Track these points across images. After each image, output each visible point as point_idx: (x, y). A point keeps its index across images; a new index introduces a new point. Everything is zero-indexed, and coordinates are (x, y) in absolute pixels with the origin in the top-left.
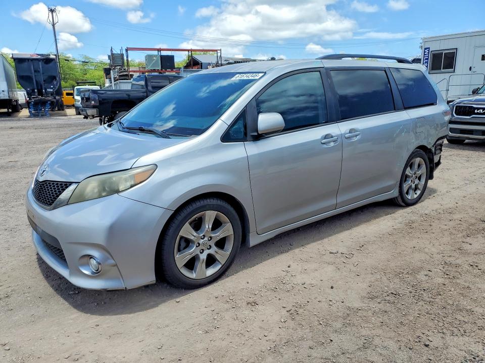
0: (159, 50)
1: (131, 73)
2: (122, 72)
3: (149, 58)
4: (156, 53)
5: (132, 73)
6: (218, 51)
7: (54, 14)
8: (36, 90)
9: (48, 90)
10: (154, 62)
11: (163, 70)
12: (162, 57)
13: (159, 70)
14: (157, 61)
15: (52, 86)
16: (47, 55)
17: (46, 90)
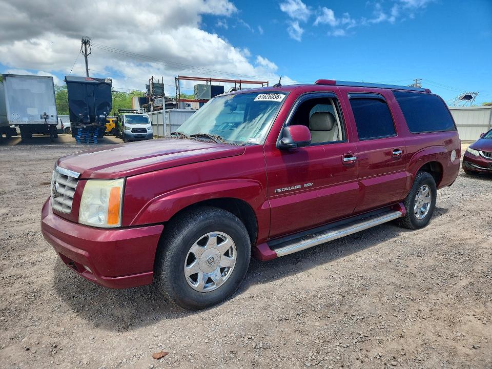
0: (208, 80)
3: (198, 88)
4: (204, 83)
6: (264, 84)
7: (87, 46)
8: (88, 116)
9: (101, 116)
10: (204, 92)
12: (213, 87)
14: (207, 91)
15: (105, 113)
16: (102, 80)
17: (98, 116)
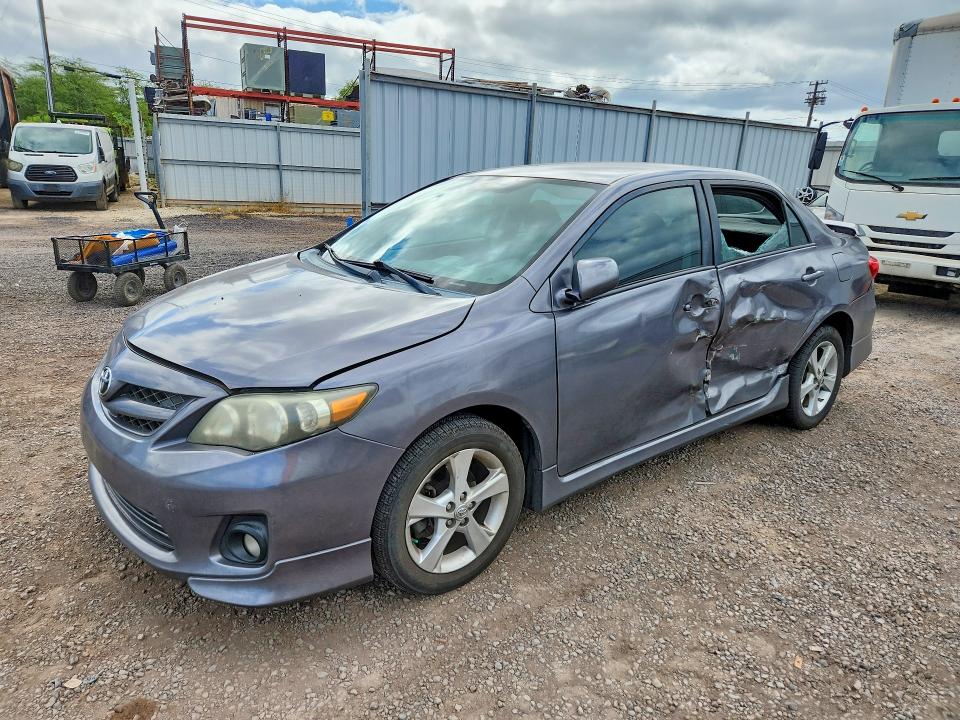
0: (282, 35)
1: (195, 98)
2: (174, 94)
3: (251, 54)
5: (204, 98)
6: (445, 56)
10: (265, 67)
11: (292, 94)
12: (289, 55)
13: (278, 93)
14: (275, 65)
